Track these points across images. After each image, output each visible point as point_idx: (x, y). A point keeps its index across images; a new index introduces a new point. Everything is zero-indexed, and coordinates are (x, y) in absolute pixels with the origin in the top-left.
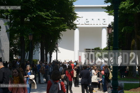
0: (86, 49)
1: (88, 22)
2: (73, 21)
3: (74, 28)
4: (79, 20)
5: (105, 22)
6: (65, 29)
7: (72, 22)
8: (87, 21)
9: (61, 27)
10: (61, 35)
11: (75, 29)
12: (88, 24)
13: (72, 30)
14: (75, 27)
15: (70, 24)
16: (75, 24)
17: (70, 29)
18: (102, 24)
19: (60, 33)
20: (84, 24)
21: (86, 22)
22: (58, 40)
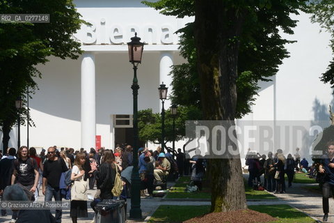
0: (118, 116)
1: (121, 37)
2: (69, 32)
3: (74, 53)
4: (94, 31)
5: (167, 36)
6: (42, 55)
7: (68, 36)
8: (117, 34)
9: (27, 51)
10: (37, 74)
11: (78, 56)
12: (121, 44)
13: (67, 58)
14: (76, 52)
15: (59, 43)
16: (75, 43)
17: (63, 58)
18: (159, 42)
19: (35, 69)
20: (110, 43)
21: (116, 37)
22: (30, 89)
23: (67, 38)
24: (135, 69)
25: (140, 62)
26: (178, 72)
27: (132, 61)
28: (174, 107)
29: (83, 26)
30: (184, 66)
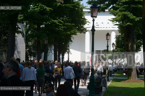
1: (98, 25)
2: (83, 25)
3: (84, 32)
9: (72, 32)
10: (73, 38)
12: (98, 28)
15: (80, 29)
16: (85, 28)
17: (81, 33)
18: (111, 27)
19: (72, 36)
22: (70, 43)
23: (82, 27)
24: (108, 41)
25: (109, 40)
26: (117, 38)
27: (107, 40)
28: (116, 49)
29: (87, 23)
30: (119, 36)
